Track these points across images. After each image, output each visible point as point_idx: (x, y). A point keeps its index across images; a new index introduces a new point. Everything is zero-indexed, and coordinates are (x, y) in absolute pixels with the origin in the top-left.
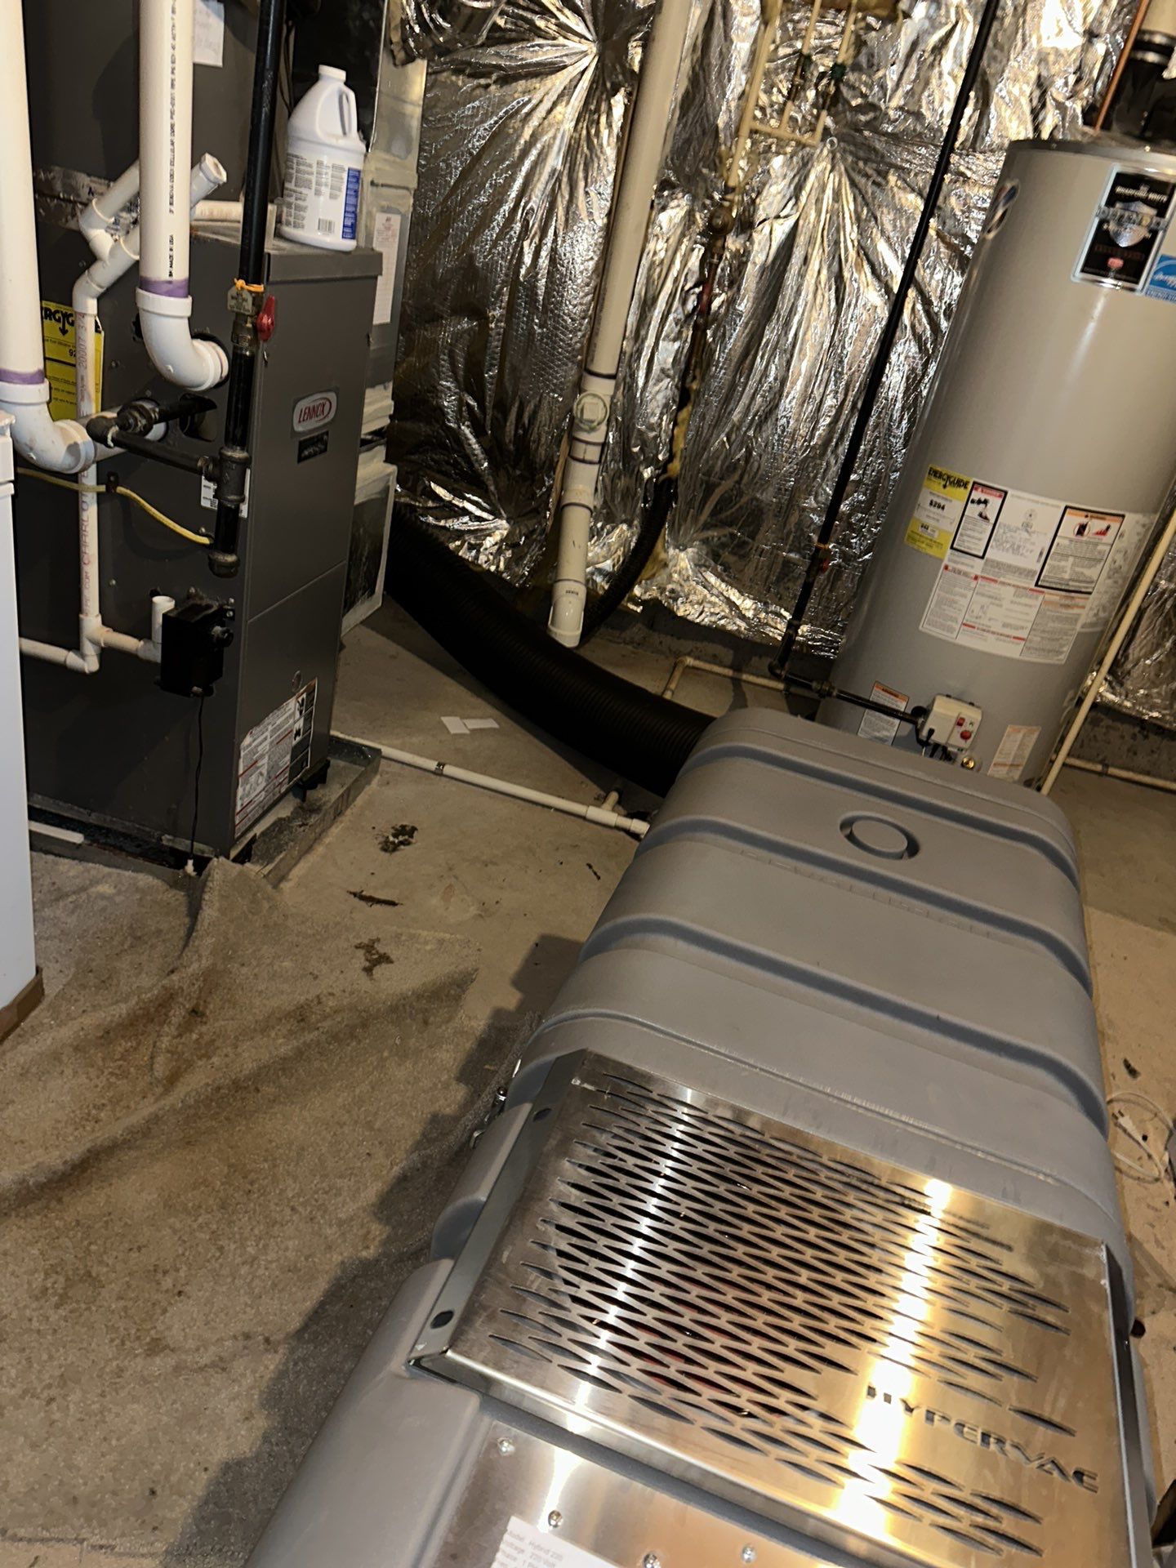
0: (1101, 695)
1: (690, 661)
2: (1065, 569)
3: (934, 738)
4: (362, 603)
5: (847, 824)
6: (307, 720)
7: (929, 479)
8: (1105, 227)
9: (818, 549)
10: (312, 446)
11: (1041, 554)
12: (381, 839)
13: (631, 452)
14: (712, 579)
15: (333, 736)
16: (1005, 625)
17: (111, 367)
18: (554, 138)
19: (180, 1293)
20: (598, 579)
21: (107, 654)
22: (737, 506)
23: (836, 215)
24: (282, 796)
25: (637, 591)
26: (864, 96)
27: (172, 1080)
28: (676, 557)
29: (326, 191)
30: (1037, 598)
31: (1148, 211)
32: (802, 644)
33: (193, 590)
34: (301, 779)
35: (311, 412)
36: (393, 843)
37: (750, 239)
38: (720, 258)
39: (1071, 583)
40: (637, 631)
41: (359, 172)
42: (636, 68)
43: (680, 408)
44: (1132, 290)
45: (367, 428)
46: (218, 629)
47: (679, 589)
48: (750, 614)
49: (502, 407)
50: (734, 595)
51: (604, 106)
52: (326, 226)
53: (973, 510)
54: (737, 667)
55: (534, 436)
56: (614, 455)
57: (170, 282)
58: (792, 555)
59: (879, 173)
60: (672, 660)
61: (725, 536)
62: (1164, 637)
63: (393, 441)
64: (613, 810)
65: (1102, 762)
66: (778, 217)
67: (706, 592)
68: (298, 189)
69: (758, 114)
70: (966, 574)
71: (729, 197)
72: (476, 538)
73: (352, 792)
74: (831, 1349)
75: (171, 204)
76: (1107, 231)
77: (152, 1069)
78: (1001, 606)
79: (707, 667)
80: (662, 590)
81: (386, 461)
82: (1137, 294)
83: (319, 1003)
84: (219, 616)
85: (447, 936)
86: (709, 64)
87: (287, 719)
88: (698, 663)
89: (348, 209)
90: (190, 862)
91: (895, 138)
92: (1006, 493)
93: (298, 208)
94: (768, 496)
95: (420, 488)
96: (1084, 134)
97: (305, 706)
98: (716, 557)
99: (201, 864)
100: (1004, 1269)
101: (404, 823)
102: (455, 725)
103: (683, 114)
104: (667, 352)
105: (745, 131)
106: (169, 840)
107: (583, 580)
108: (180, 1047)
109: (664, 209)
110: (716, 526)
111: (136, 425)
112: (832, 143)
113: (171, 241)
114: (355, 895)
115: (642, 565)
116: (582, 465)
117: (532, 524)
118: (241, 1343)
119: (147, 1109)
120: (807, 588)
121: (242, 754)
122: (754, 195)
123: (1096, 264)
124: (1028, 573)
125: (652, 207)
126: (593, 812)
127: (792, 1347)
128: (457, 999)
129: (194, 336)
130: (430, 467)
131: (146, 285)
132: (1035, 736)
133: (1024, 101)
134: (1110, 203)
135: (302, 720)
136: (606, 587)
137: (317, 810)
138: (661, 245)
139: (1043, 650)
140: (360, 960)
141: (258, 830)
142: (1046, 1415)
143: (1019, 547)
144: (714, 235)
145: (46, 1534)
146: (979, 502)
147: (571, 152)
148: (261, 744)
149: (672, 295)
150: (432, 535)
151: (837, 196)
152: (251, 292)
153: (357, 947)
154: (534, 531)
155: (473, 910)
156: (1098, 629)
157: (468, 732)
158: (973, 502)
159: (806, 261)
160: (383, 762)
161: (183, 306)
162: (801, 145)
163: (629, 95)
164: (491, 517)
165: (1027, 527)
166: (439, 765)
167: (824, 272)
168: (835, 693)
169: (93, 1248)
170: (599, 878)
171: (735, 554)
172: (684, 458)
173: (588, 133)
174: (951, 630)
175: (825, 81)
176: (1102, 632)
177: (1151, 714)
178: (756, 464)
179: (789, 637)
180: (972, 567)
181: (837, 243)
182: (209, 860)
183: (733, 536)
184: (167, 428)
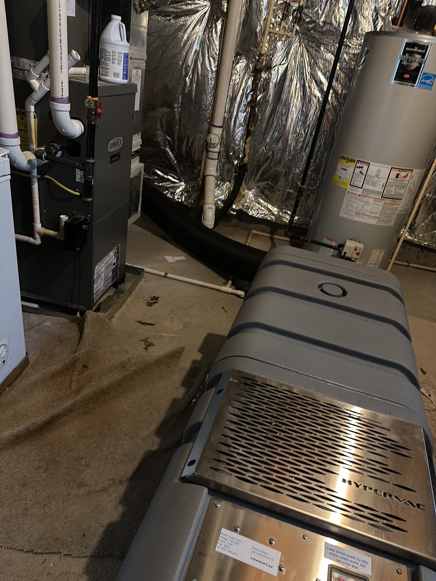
0: (406, 237)
1: (254, 232)
2: (393, 191)
3: (347, 255)
4: (134, 215)
5: (320, 286)
6: (117, 259)
7: (340, 160)
8: (402, 63)
9: (301, 188)
10: (115, 157)
11: (383, 186)
12: (146, 302)
13: (230, 155)
14: (261, 201)
15: (126, 265)
16: (371, 213)
17: (40, 131)
18: (196, 38)
19: (88, 466)
20: (219, 203)
21: (44, 237)
22: (270, 173)
23: (302, 62)
24: (110, 287)
25: (234, 207)
26: (311, 18)
27: (78, 391)
28: (247, 193)
29: (116, 62)
30: (382, 202)
31: (418, 56)
32: (296, 224)
33: (74, 212)
34: (116, 281)
35: (114, 145)
36: (151, 303)
37: (270, 73)
38: (259, 81)
39: (394, 196)
40: (234, 221)
41: (128, 54)
42: (225, 11)
43: (247, 138)
44: (413, 86)
45: (134, 150)
46: (84, 226)
47: (249, 205)
48: (276, 213)
49: (181, 140)
50: (270, 206)
51: (214, 25)
52: (116, 75)
53: (357, 171)
54: (272, 233)
55: (193, 150)
56: (223, 156)
57: (62, 98)
58: (291, 191)
59: (317, 47)
60: (248, 232)
61: (265, 184)
62: (428, 215)
63: (141, 154)
64: (230, 287)
65: (407, 262)
66: (280, 64)
67: (259, 206)
68: (106, 62)
69: (271, 26)
70: (356, 194)
71: (262, 58)
72: (173, 190)
73: (135, 285)
74: (329, 467)
75: (61, 69)
76: (403, 64)
77: (70, 387)
78: (369, 205)
79: (261, 233)
80: (243, 206)
81: (140, 162)
82: (415, 88)
83: (129, 361)
84: (85, 222)
85: (173, 335)
86: (252, 8)
87: (110, 259)
88: (258, 233)
89: (124, 68)
90: (78, 313)
91: (323, 33)
92: (369, 164)
93: (106, 69)
94: (280, 169)
95: (151, 172)
96: (393, 28)
97: (117, 253)
98: (262, 192)
99: (83, 313)
100: (387, 437)
101: (154, 295)
102: (170, 259)
103: (243, 27)
104: (242, 116)
105: (267, 32)
106: (70, 305)
107: (214, 204)
108: (80, 379)
109: (238, 63)
110: (262, 181)
111: (52, 152)
112: (299, 36)
113: (62, 83)
114: (139, 322)
115: (235, 197)
116: (212, 161)
117: (194, 183)
118: (111, 482)
119: (70, 402)
120: (297, 202)
121: (95, 272)
122: (271, 57)
123: (399, 77)
124: (378, 193)
125: (233, 63)
126: (223, 288)
127: (315, 467)
128: (179, 357)
129: (72, 118)
130: (155, 164)
131: (54, 100)
132: (383, 253)
133: (370, 17)
134: (404, 54)
135: (115, 259)
136: (222, 206)
137: (122, 292)
138: (237, 77)
139: (385, 221)
140: (143, 345)
141: (102, 300)
142: (405, 486)
143: (375, 183)
144: (256, 72)
145: (47, 551)
146: (360, 167)
147: (202, 43)
148: (101, 268)
149: (242, 95)
150: (157, 189)
151: (302, 55)
152: (93, 100)
153: (141, 340)
154: (194, 186)
155: (182, 326)
156: (405, 212)
157: (175, 261)
158: (357, 167)
159: (291, 80)
160: (145, 274)
161: (67, 107)
162: (288, 37)
163: (223, 21)
164: (178, 182)
165: (377, 176)
166: (165, 274)
167: (298, 84)
168: (309, 240)
169: (55, 451)
170: (227, 312)
171: (269, 191)
172: (249, 156)
173: (208, 36)
174: (351, 215)
175: (296, 13)
176: (406, 214)
177: (424, 243)
178: (276, 157)
179: (291, 221)
180: (358, 191)
181: (303, 73)
182: (85, 312)
183: (268, 184)
184: (62, 153)
